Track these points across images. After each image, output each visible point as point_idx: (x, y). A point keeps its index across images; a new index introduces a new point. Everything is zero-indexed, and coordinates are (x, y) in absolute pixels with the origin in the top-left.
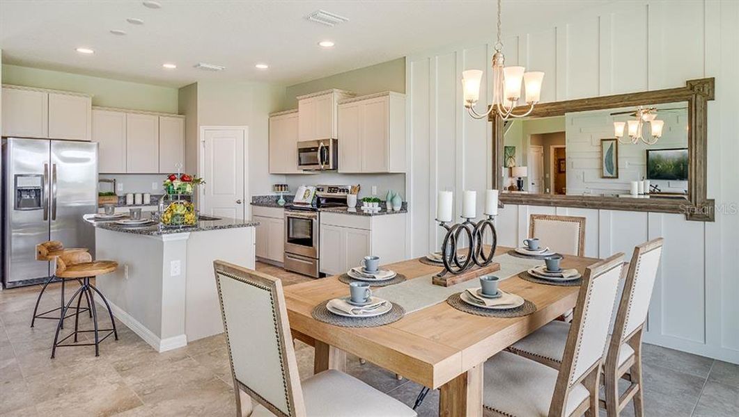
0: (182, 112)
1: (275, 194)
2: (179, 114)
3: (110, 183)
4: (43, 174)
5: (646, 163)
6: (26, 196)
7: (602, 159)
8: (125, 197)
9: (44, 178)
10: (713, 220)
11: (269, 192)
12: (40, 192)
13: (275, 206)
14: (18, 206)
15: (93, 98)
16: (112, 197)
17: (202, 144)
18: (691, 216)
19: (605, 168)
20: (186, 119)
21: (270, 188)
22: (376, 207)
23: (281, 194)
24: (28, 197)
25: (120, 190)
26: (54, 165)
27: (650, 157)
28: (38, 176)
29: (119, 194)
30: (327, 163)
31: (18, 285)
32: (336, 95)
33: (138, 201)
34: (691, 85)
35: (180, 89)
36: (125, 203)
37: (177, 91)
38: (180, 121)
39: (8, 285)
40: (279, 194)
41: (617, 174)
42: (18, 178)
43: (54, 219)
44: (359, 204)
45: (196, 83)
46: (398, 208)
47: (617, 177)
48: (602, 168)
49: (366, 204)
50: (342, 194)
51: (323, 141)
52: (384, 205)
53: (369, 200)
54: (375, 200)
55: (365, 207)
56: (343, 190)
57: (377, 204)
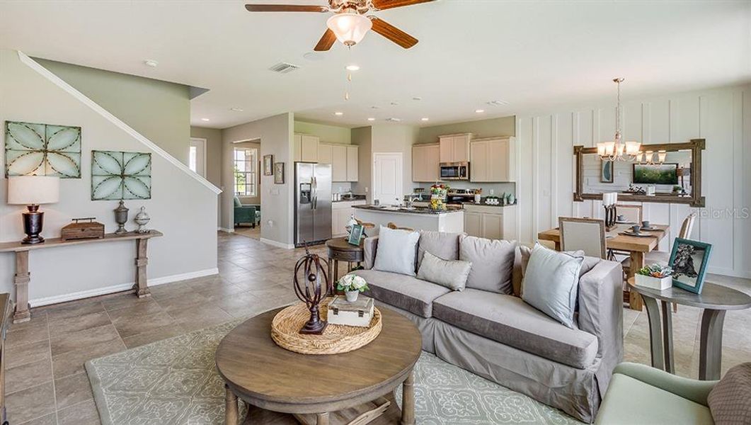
1: (415, 194)
2: (352, 144)
4: (311, 182)
5: (632, 173)
7: (601, 170)
9: (311, 185)
10: (704, 207)
11: (412, 193)
12: (310, 193)
14: (301, 202)
15: (319, 137)
17: (374, 164)
18: (693, 205)
19: (603, 176)
20: (359, 148)
21: (413, 190)
22: (496, 202)
24: (305, 196)
26: (315, 177)
27: (636, 168)
28: (309, 184)
30: (465, 176)
32: (469, 136)
34: (693, 142)
35: (352, 129)
40: (418, 194)
41: (613, 180)
42: (301, 185)
43: (315, 209)
44: (483, 201)
45: (371, 125)
46: (512, 202)
47: (612, 182)
48: (601, 176)
49: (488, 200)
50: (469, 194)
51: (462, 163)
52: (501, 200)
53: (491, 198)
54: (496, 198)
55: (488, 201)
56: (472, 192)
57: (496, 200)
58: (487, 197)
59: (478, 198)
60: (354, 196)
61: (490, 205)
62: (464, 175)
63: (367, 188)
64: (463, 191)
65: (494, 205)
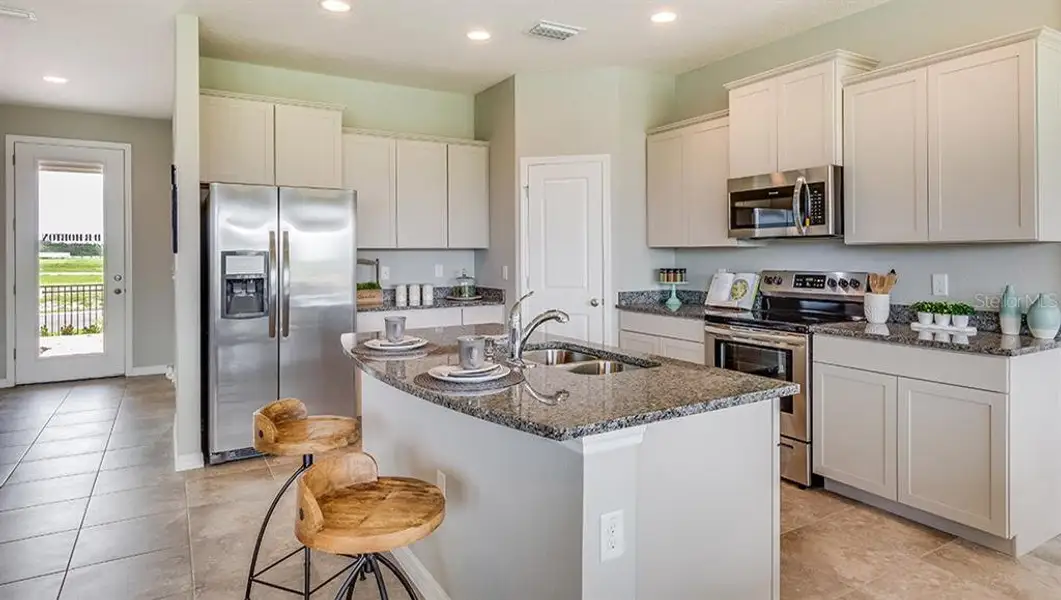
0: (481, 134)
1: (657, 288)
2: (476, 139)
3: (368, 267)
4: (267, 249)
6: (239, 292)
8: (394, 291)
9: (269, 258)
11: (647, 284)
12: (263, 283)
13: (660, 313)
14: (227, 311)
15: (343, 111)
16: (374, 292)
17: (523, 192)
20: (490, 148)
21: (649, 276)
23: (673, 287)
24: (244, 294)
25: (386, 278)
26: (286, 233)
28: (259, 254)
29: (384, 286)
31: (228, 459)
32: (840, 66)
33: (415, 299)
35: (477, 95)
36: (394, 301)
37: (472, 99)
38: (480, 151)
39: (213, 458)
40: (666, 288)
42: (227, 257)
43: (286, 335)
44: (902, 319)
45: (513, 77)
49: (926, 318)
50: (840, 291)
51: (808, 172)
52: (988, 323)
53: (938, 309)
54: (960, 310)
55: (925, 325)
56: (855, 284)
57: (964, 319)
58: (921, 307)
59: (878, 308)
60: (477, 291)
61: (933, 344)
62: (820, 220)
63: (506, 268)
64: (818, 280)
65: (951, 346)
